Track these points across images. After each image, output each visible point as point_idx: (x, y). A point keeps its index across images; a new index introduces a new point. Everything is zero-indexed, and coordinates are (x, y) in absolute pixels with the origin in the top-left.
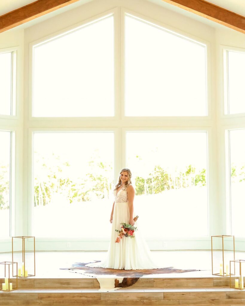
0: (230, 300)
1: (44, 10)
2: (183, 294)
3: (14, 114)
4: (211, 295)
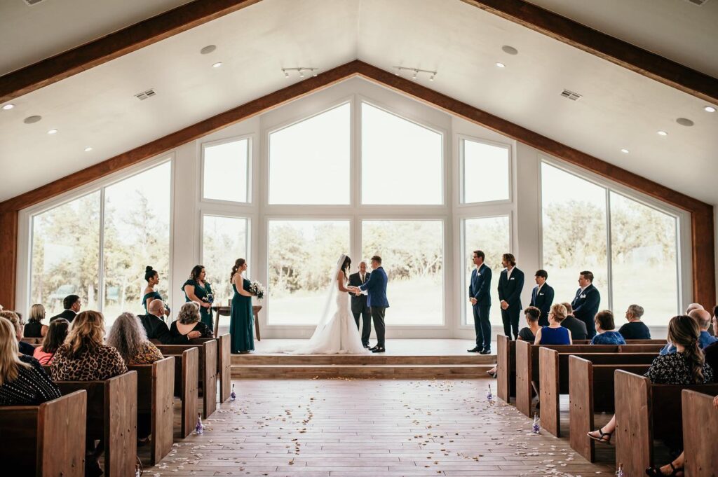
0: (454, 375)
1: (283, 101)
2: (412, 369)
3: (250, 201)
4: (437, 371)
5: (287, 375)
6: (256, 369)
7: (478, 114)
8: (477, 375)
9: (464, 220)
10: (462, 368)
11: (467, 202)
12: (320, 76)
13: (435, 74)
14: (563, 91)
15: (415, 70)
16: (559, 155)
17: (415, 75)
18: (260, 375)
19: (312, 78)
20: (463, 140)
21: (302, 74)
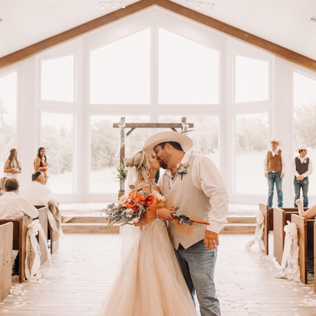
0: (226, 231)
1: (100, 26)
3: (77, 102)
5: (102, 231)
6: (80, 227)
7: (246, 35)
8: (243, 231)
9: (235, 115)
10: (233, 227)
11: (236, 102)
12: (128, 7)
13: (214, 5)
14: (311, 17)
15: (199, 2)
16: (307, 66)
17: (198, 6)
18: (82, 231)
19: (122, 9)
20: (235, 55)
21: (113, 6)
